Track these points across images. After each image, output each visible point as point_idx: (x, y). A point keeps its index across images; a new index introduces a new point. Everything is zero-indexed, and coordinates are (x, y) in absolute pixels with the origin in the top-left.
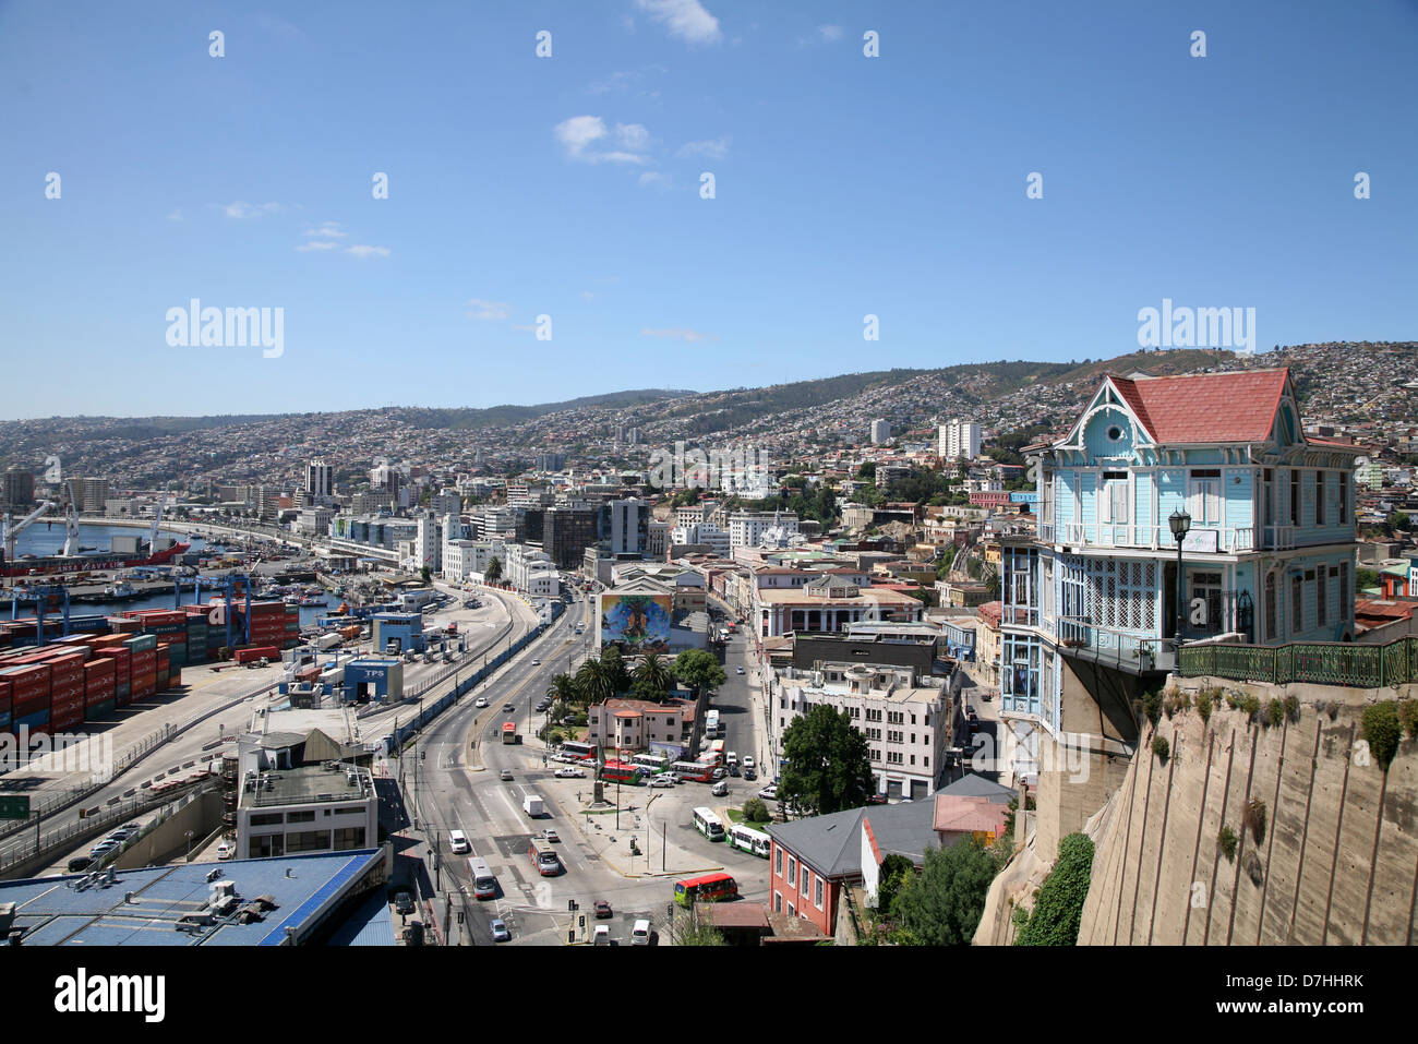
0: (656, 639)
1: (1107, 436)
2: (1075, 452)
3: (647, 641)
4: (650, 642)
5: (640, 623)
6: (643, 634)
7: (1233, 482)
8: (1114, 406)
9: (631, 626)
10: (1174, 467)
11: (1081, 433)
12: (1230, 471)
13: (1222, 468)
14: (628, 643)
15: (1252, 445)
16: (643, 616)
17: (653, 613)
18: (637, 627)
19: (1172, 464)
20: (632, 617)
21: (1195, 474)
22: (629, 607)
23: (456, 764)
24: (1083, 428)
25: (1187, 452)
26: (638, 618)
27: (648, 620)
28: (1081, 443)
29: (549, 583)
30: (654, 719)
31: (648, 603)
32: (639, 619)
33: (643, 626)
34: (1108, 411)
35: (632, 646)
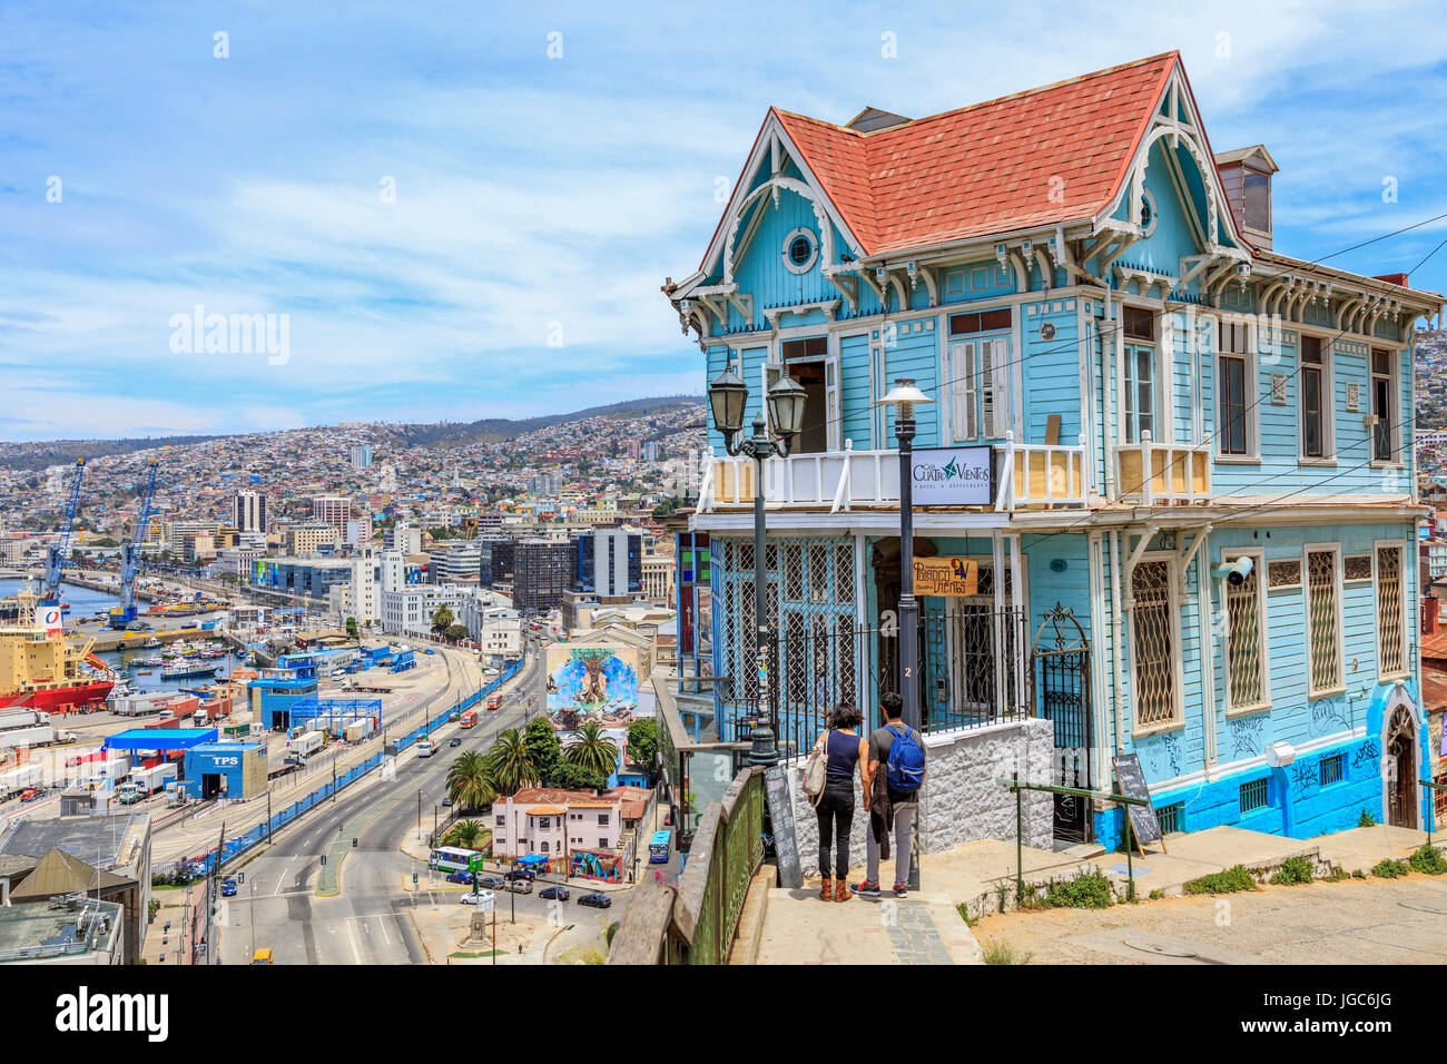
0: (620, 705)
1: (786, 258)
2: (719, 300)
3: (607, 709)
4: (613, 710)
5: (598, 686)
6: (601, 699)
7: (1039, 337)
8: (785, 183)
9: (586, 688)
10: (913, 313)
11: (728, 253)
12: (1031, 310)
13: (1013, 302)
14: (582, 712)
15: (1066, 231)
16: (602, 677)
17: (615, 672)
18: (594, 691)
19: (909, 308)
20: (586, 681)
21: (961, 325)
22: (582, 664)
23: (302, 887)
24: (731, 241)
25: (940, 273)
26: (595, 679)
27: (608, 681)
28: (728, 277)
29: (506, 635)
30: (580, 817)
31: (607, 659)
32: (597, 680)
33: (602, 689)
34: (775, 194)
35: (586, 717)
